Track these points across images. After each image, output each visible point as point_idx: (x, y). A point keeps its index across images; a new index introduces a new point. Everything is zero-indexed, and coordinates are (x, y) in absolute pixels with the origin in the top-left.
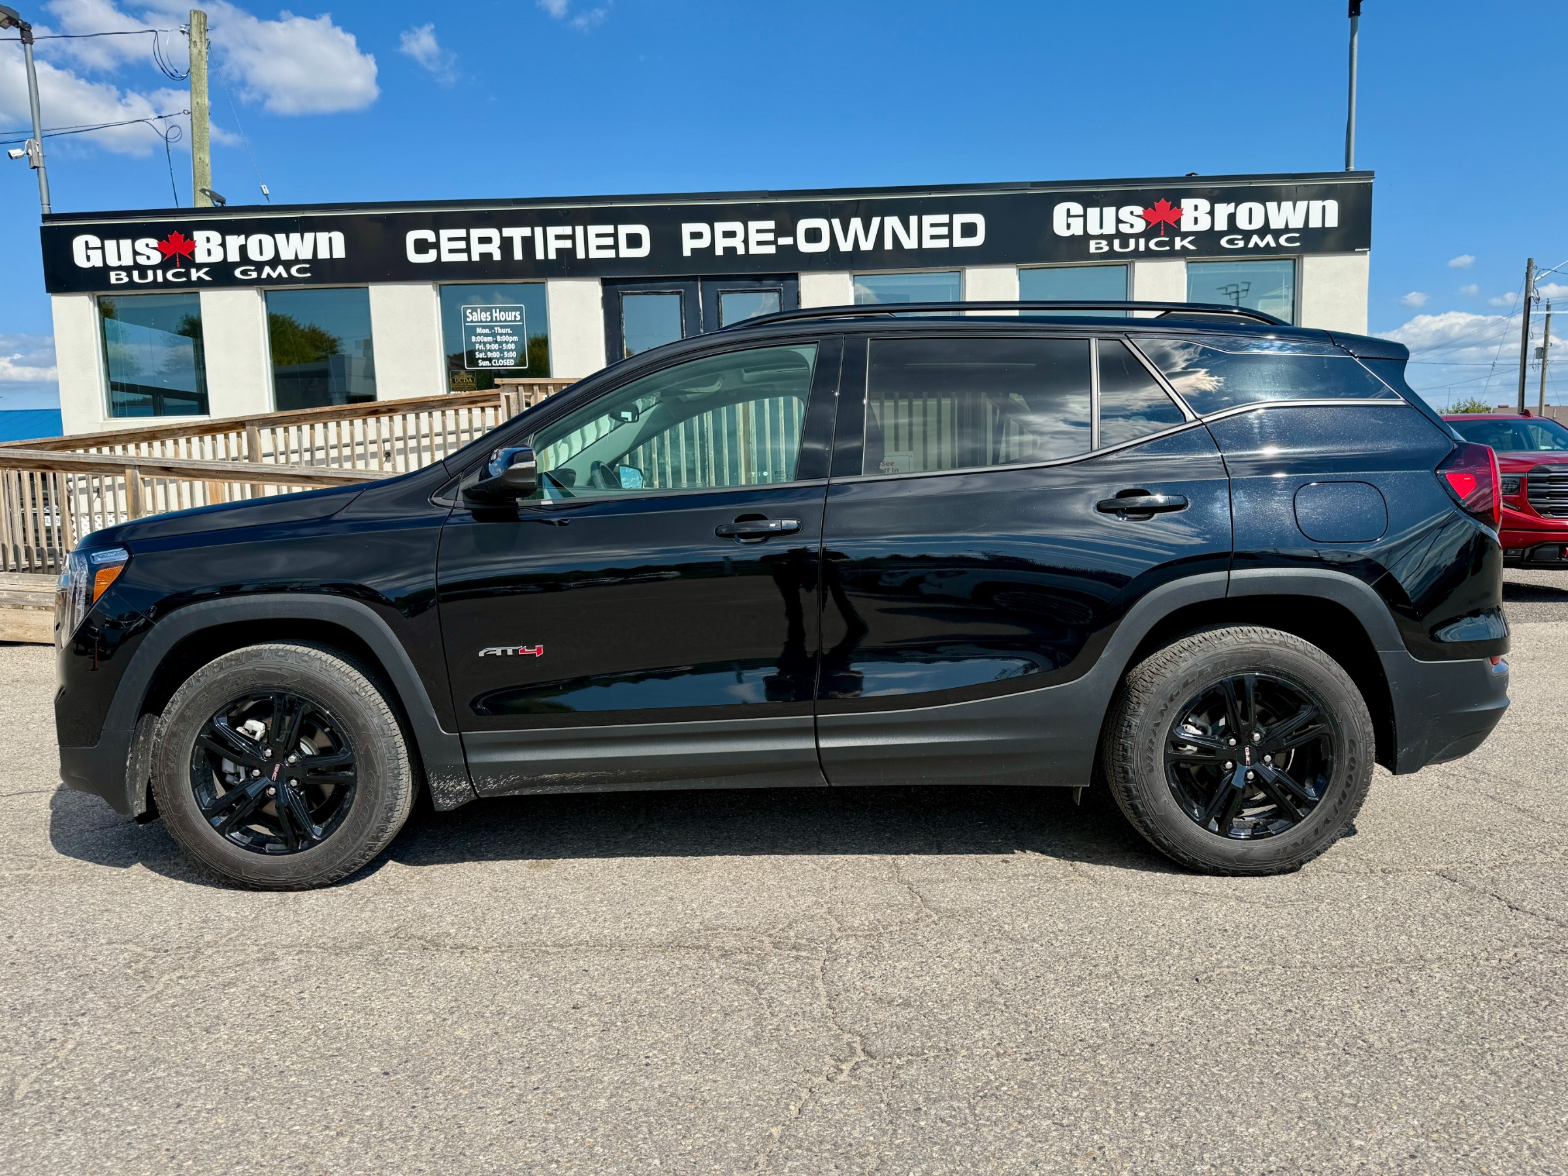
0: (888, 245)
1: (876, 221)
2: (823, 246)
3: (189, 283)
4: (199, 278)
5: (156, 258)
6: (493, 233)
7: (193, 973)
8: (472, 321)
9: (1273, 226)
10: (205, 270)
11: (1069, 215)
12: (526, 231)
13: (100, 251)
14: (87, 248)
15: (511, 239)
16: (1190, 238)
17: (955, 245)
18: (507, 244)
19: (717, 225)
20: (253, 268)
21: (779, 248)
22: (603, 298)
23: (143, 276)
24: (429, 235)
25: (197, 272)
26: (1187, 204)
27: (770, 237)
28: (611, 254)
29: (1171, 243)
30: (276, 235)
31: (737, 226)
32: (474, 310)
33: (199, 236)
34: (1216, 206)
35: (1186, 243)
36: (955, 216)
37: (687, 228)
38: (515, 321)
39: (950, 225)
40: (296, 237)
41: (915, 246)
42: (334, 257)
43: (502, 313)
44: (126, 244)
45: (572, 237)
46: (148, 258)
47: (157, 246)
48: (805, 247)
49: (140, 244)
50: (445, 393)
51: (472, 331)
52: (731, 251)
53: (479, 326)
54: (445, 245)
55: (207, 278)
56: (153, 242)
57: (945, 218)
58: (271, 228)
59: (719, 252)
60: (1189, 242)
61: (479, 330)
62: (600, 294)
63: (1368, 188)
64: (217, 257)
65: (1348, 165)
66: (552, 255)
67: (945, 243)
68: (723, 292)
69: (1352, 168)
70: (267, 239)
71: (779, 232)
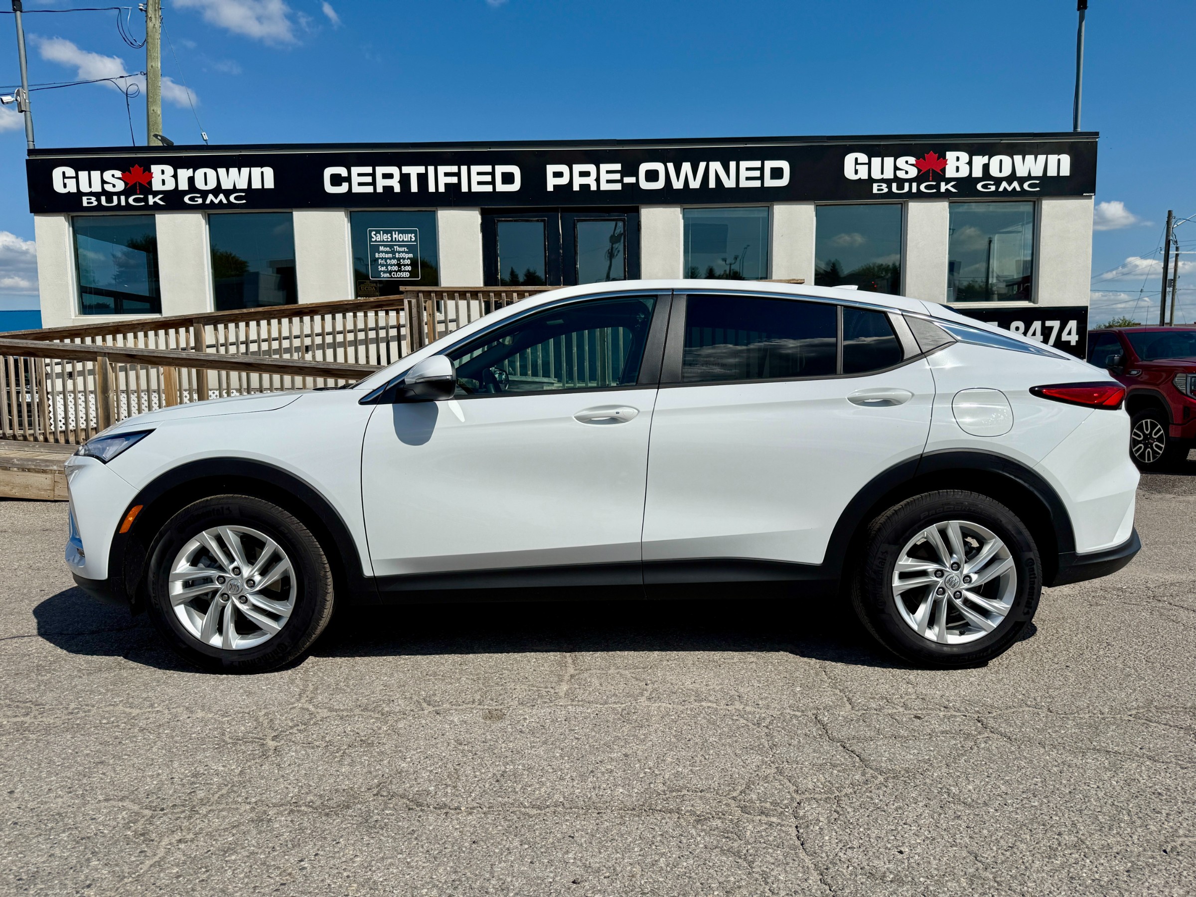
0: (712, 184)
1: (702, 165)
2: (660, 184)
3: (147, 207)
4: (155, 202)
5: (120, 186)
6: (394, 170)
7: (191, 836)
8: (376, 241)
9: (1018, 175)
10: (160, 196)
11: (857, 163)
12: (421, 169)
13: (75, 180)
14: (64, 177)
15: (409, 175)
16: (953, 183)
17: (766, 185)
18: (405, 179)
19: (575, 166)
20: (199, 195)
21: (624, 185)
22: (482, 224)
23: (109, 200)
24: (342, 171)
25: (154, 198)
26: (951, 156)
27: (617, 176)
28: (489, 188)
29: (938, 187)
30: (219, 170)
31: (591, 168)
32: (378, 232)
33: (156, 169)
34: (974, 157)
35: (949, 186)
36: (766, 162)
37: (551, 169)
38: (411, 241)
39: (762, 169)
40: (234, 171)
41: (734, 185)
42: (265, 187)
43: (400, 235)
44: (96, 175)
45: (458, 175)
46: (114, 186)
47: (121, 176)
48: (645, 185)
49: (107, 175)
50: (353, 298)
51: (375, 249)
52: (585, 187)
53: (382, 245)
54: (355, 179)
55: (162, 203)
56: (118, 174)
57: (757, 164)
58: (214, 163)
59: (576, 188)
60: (952, 186)
61: (381, 248)
62: (480, 221)
63: (1094, 145)
64: (170, 186)
65: (1075, 127)
66: (442, 189)
67: (757, 184)
68: (579, 221)
69: (1079, 130)
70: (211, 172)
71: (624, 173)
